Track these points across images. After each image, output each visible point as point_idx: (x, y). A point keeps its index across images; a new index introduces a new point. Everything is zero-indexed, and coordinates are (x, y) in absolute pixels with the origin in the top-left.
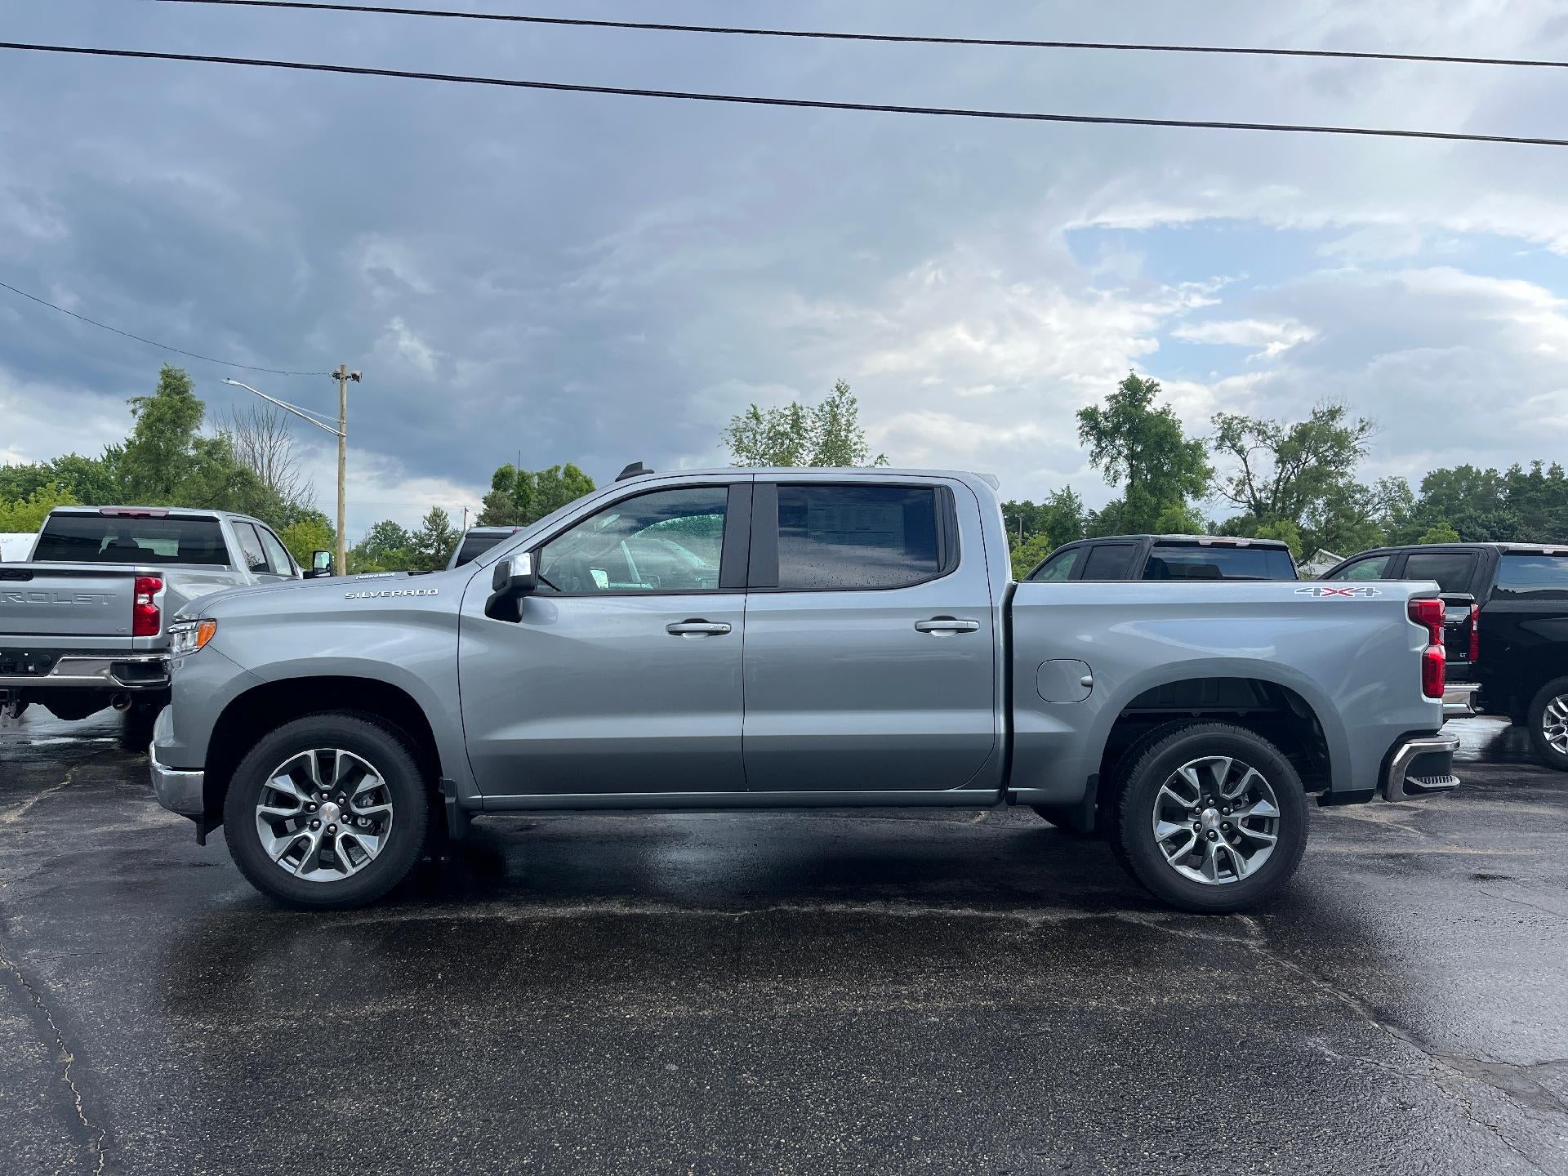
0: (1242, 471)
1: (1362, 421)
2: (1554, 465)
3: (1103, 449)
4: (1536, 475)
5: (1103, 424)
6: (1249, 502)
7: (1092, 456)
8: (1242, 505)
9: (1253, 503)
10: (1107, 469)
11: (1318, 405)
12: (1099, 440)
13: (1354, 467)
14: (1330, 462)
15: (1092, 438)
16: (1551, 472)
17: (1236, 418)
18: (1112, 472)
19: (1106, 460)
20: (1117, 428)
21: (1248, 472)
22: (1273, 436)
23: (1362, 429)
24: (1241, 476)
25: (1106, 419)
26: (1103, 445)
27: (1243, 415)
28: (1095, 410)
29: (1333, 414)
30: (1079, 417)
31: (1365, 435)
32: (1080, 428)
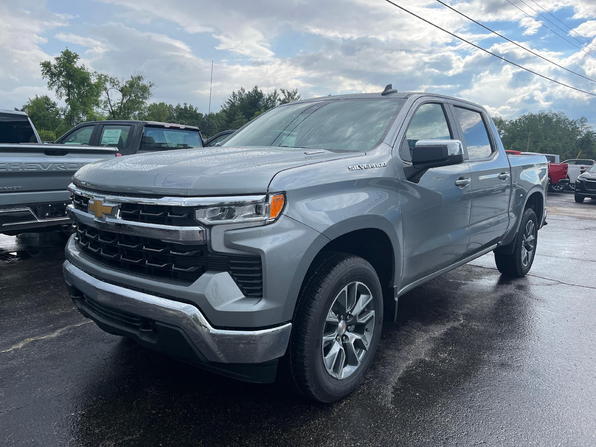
0: (106, 98)
1: (150, 83)
2: (190, 105)
3: (54, 82)
4: (186, 108)
5: (53, 69)
6: (109, 111)
7: (48, 84)
8: (107, 112)
9: (111, 111)
10: (57, 91)
11: (134, 74)
12: (51, 77)
13: (149, 100)
14: (140, 98)
15: (48, 76)
16: (190, 107)
17: (103, 75)
18: (59, 93)
19: (56, 87)
20: (60, 73)
21: (109, 98)
22: (117, 84)
23: (150, 86)
24: (106, 99)
25: (55, 68)
26: (54, 80)
27: (106, 74)
28: (49, 63)
29: (139, 78)
30: (41, 66)
31: (152, 89)
32: (42, 71)
